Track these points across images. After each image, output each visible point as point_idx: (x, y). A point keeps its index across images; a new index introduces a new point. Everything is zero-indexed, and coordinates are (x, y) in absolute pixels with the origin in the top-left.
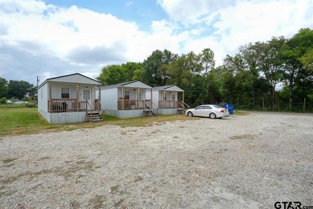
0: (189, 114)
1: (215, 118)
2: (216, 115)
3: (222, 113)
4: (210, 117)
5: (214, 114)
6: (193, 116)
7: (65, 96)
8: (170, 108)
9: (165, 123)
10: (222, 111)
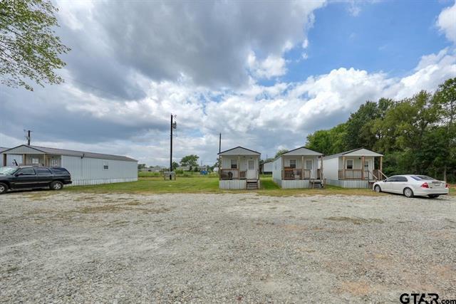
0: (377, 187)
1: (410, 197)
2: (412, 193)
3: (425, 189)
4: (404, 195)
5: (411, 190)
6: (381, 191)
7: (234, 167)
8: (353, 179)
9: (305, 196)
10: (426, 186)
